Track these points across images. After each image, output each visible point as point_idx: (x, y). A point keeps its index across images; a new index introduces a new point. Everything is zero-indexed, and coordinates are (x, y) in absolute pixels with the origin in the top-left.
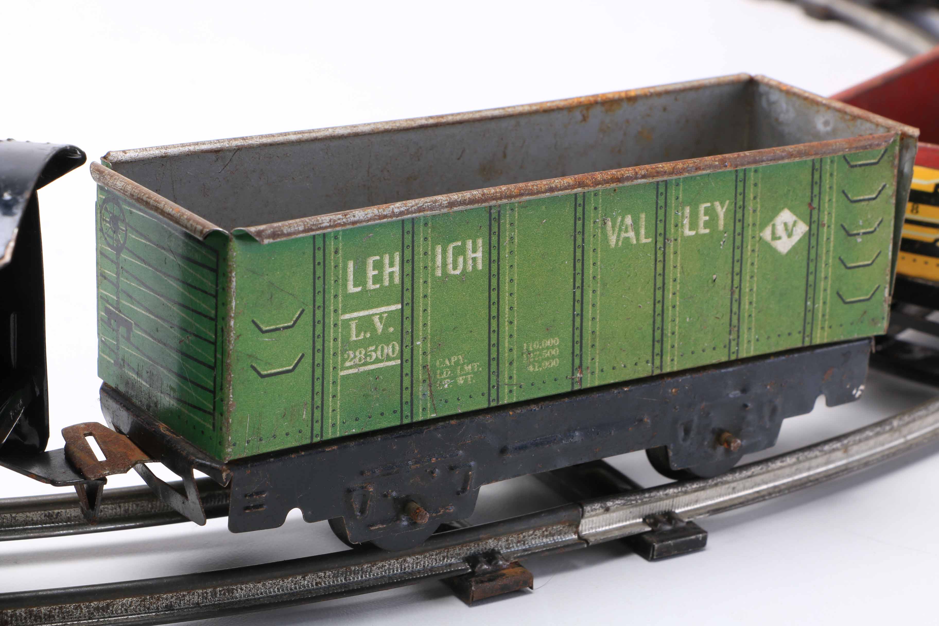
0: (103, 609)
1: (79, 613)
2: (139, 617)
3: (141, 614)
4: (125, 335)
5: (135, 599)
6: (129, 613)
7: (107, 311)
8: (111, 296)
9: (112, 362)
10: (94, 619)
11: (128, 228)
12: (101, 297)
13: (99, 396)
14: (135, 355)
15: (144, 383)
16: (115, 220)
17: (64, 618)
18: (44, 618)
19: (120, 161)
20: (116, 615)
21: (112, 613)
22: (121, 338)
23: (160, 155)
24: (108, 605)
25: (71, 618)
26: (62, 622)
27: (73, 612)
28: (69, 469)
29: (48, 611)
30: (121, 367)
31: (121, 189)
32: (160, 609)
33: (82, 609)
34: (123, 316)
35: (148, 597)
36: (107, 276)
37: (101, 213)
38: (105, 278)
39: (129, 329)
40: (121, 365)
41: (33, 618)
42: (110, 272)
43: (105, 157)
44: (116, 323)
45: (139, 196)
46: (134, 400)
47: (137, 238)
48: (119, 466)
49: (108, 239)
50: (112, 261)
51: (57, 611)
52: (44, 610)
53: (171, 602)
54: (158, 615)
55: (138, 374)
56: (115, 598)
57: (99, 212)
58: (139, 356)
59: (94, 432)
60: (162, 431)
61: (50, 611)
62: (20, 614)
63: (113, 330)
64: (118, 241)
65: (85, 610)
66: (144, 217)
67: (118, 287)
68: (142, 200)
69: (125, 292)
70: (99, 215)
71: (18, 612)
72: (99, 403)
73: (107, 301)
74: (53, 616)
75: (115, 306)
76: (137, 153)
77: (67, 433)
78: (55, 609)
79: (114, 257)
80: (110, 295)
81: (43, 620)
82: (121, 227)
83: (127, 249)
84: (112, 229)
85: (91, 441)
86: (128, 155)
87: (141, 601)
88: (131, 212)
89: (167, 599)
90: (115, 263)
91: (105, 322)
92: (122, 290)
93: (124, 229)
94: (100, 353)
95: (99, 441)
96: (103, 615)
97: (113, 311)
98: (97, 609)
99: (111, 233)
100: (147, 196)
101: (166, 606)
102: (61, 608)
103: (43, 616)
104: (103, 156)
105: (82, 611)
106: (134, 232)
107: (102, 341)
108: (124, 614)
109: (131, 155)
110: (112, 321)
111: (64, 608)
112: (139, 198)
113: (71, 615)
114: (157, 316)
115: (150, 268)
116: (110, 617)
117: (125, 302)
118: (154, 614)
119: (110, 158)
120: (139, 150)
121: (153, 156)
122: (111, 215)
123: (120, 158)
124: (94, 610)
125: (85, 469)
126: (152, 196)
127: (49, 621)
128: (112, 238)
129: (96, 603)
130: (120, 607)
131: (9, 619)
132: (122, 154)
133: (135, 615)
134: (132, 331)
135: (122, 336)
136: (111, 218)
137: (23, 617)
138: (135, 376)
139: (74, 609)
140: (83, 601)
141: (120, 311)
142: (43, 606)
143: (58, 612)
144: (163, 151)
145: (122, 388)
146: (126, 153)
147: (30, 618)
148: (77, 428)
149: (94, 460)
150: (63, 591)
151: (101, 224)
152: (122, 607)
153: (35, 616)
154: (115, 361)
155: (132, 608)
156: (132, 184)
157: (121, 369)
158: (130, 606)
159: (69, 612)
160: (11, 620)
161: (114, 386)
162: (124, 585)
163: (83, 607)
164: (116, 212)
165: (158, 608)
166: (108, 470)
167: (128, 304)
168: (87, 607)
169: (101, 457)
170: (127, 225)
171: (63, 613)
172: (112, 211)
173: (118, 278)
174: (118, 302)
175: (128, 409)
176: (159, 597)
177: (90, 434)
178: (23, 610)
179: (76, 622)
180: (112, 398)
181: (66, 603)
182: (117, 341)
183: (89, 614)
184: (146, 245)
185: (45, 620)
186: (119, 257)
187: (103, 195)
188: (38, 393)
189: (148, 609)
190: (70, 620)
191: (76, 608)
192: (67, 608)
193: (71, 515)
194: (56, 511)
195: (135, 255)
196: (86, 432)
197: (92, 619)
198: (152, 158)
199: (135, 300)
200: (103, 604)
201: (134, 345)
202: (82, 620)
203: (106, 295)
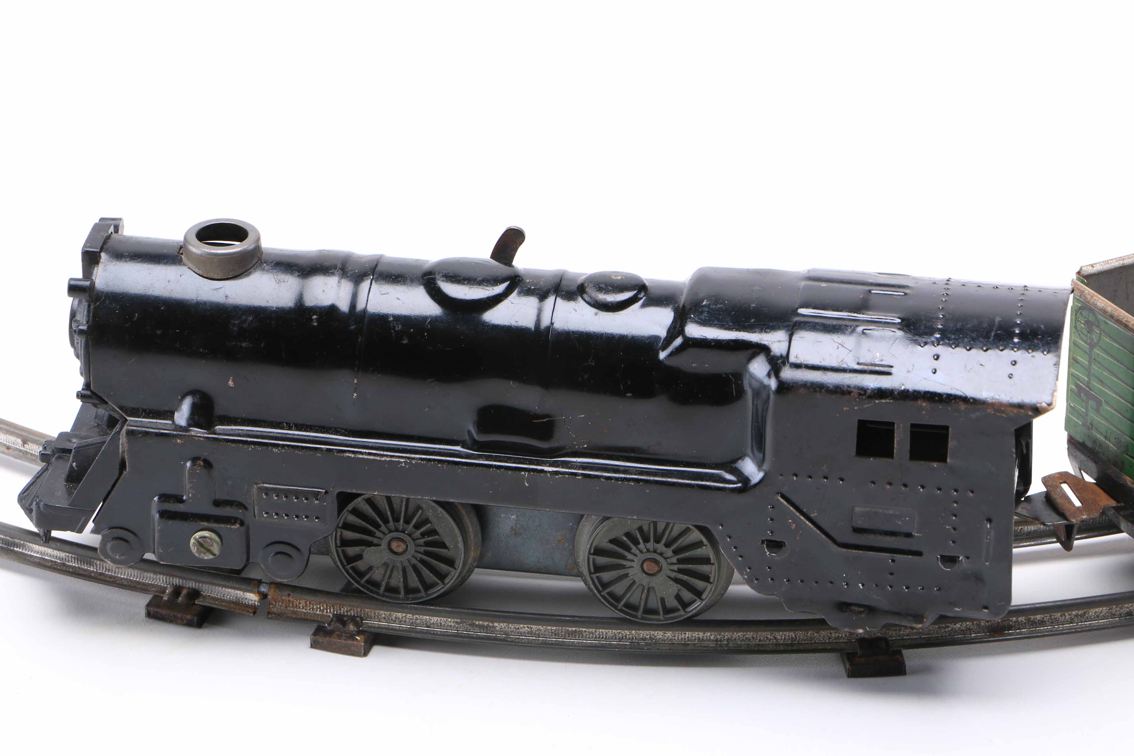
0: (1081, 615)
1: (1063, 619)
2: (1107, 622)
3: (1109, 619)
4: (1095, 407)
5: (1104, 608)
6: (1100, 618)
7: (1077, 385)
8: (1083, 376)
9: (1081, 423)
10: (1074, 623)
11: (1102, 332)
12: (1072, 375)
13: (1066, 446)
14: (1104, 424)
15: (1111, 445)
16: (1089, 324)
17: (1053, 623)
18: (1038, 623)
19: (1090, 274)
20: (1090, 620)
21: (1088, 618)
22: (1090, 409)
23: (1119, 266)
24: (1085, 613)
25: (1058, 623)
26: (1051, 626)
27: (1059, 619)
28: (1052, 512)
29: (1042, 618)
30: (1089, 429)
31: (1101, 309)
32: (1123, 615)
33: (1065, 616)
34: (1093, 393)
35: (1114, 607)
36: (1078, 361)
37: (1076, 315)
38: (1077, 362)
39: (1099, 403)
40: (1089, 428)
41: (1030, 623)
42: (1083, 359)
43: (1079, 273)
44: (1085, 397)
45: (1118, 318)
46: (1101, 455)
47: (1110, 342)
48: (1093, 511)
49: (1081, 335)
50: (1085, 352)
51: (1048, 617)
52: (1039, 617)
53: (1130, 610)
54: (1121, 620)
55: (1106, 437)
56: (1090, 608)
57: (1074, 314)
58: (1108, 425)
59: (1068, 481)
60: (1129, 484)
61: (1043, 618)
62: (1022, 620)
63: (1083, 401)
64: (1092, 339)
65: (1068, 617)
66: (1118, 329)
67: (1090, 372)
68: (1121, 322)
69: (1096, 377)
70: (1074, 316)
71: (1020, 619)
72: (1066, 451)
73: (1078, 379)
74: (1045, 622)
75: (1086, 384)
76: (1102, 266)
77: (1045, 481)
78: (1047, 617)
79: (1088, 351)
80: (1081, 375)
81: (1038, 624)
82: (1096, 331)
83: (1100, 347)
84: (1086, 330)
85: (1065, 487)
86: (1095, 268)
87: (1109, 610)
88: (1106, 323)
89: (1128, 608)
90: (1088, 354)
91: (1075, 394)
92: (1093, 374)
93: (1098, 332)
94: (1068, 414)
95: (1073, 489)
96: (1081, 620)
97: (1083, 388)
98: (1077, 616)
99: (1086, 333)
100: (1126, 319)
101: (1127, 613)
102: (1050, 616)
103: (1037, 622)
104: (1077, 271)
105: (1065, 618)
106: (1108, 337)
107: (1071, 406)
108: (1096, 619)
109: (1098, 268)
110: (1082, 394)
111: (1053, 615)
112: (1119, 320)
113: (1057, 620)
114: (1126, 401)
115: (1123, 366)
116: (1086, 622)
117: (1096, 384)
118: (1118, 619)
119: (1083, 272)
120: (1103, 264)
121: (1114, 268)
122: (1086, 319)
123: (1090, 272)
124: (1074, 617)
125: (1067, 514)
126: (1130, 320)
127: (1042, 625)
128: (1086, 336)
129: (1076, 612)
130: (1093, 614)
131: (1014, 624)
132: (1090, 268)
133: (1103, 619)
134: (1102, 406)
135: (1091, 407)
136: (1085, 321)
137: (1023, 623)
138: (1104, 440)
139: (1060, 616)
140: (1067, 611)
141: (1090, 389)
142: (1038, 614)
143: (1049, 619)
144: (1121, 262)
145: (1089, 444)
146: (1093, 267)
147: (1028, 623)
148: (1053, 477)
149: (1073, 507)
150: (1052, 604)
151: (1076, 324)
152: (1095, 614)
153: (1032, 621)
154: (1082, 423)
155: (1102, 614)
156: (1112, 307)
157: (1090, 430)
158: (1101, 613)
159: (1056, 618)
160: (1015, 625)
161: (1081, 441)
162: (1097, 598)
163: (1066, 615)
164: (1092, 318)
165: (1121, 615)
166: (1085, 515)
167: (1099, 386)
168: (1069, 615)
169: (1077, 503)
170: (1101, 330)
171: (1052, 619)
172: (1088, 317)
173: (1090, 364)
174: (1089, 382)
175: (1096, 462)
176: (1122, 607)
177: (1065, 482)
178: (1024, 618)
179: (1061, 626)
180: (1080, 450)
181: (1054, 612)
182: (1086, 409)
183: (1070, 619)
184: (1119, 349)
185: (1039, 624)
186: (1092, 351)
187: (1080, 304)
188: (1025, 452)
189: (1113, 616)
190: (1057, 624)
191: (1061, 616)
192: (1055, 616)
193: (1031, 529)
194: (1020, 528)
195: (1109, 354)
196: (1061, 481)
197: (1073, 623)
198: (1113, 269)
199: (1105, 384)
200: (1081, 612)
201: (1102, 416)
202: (1065, 624)
203: (1077, 375)
